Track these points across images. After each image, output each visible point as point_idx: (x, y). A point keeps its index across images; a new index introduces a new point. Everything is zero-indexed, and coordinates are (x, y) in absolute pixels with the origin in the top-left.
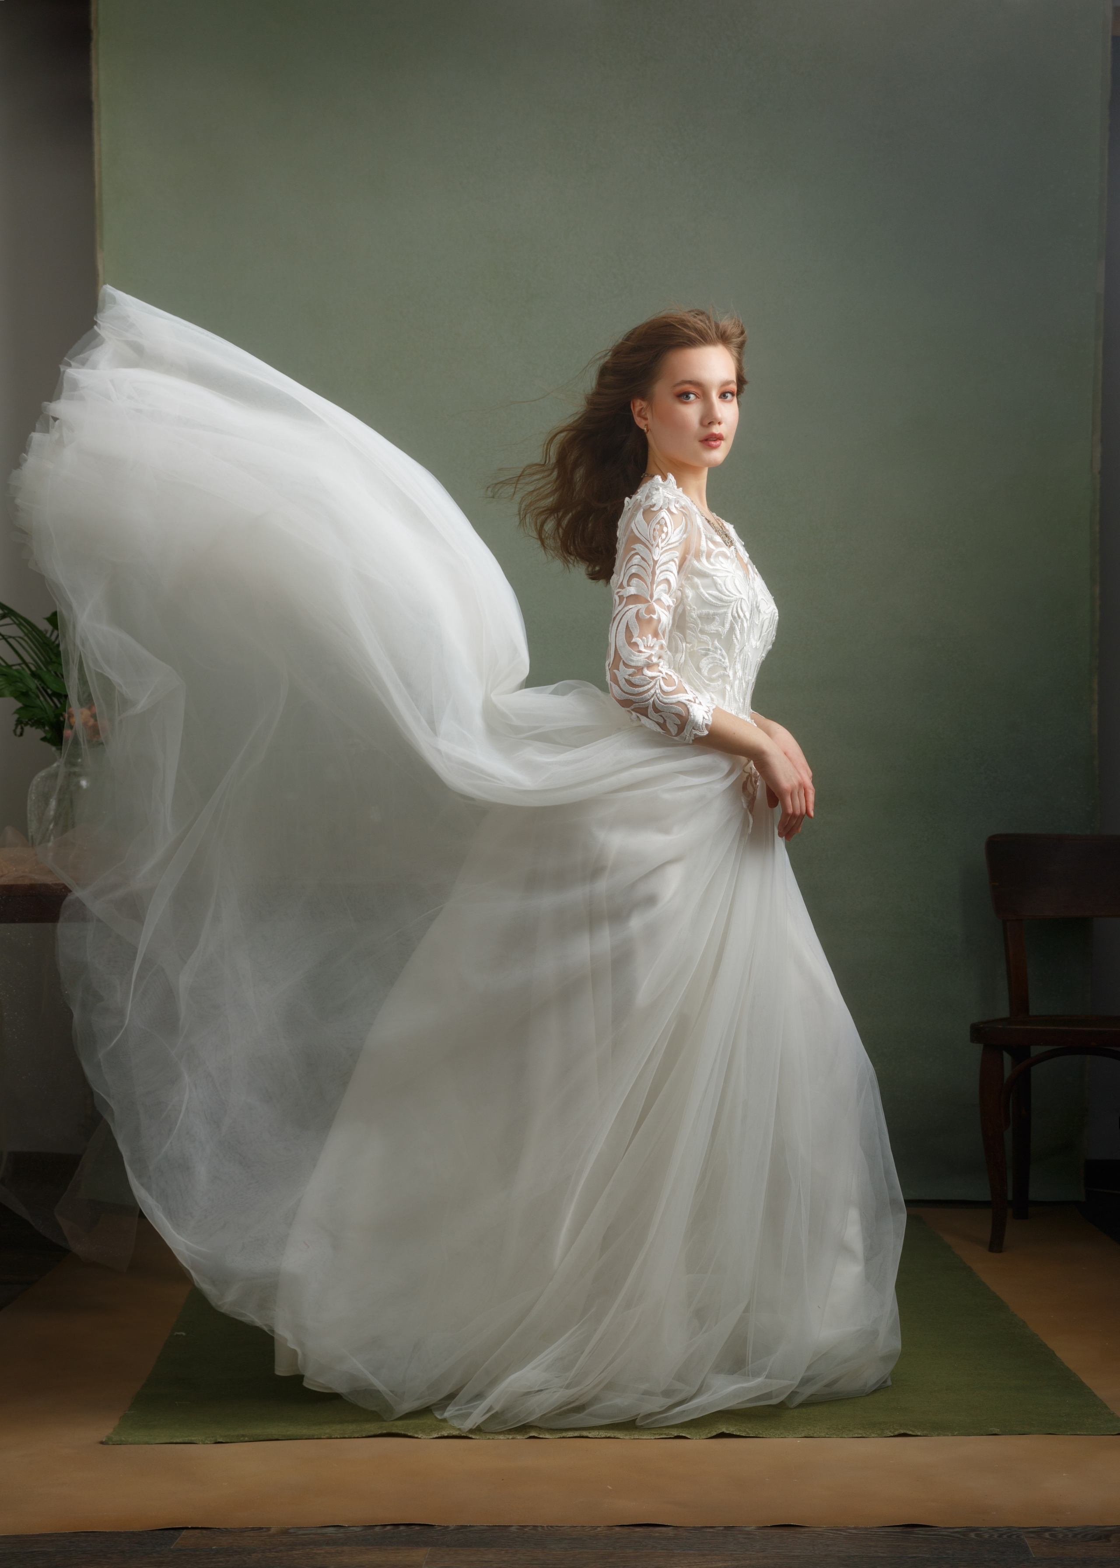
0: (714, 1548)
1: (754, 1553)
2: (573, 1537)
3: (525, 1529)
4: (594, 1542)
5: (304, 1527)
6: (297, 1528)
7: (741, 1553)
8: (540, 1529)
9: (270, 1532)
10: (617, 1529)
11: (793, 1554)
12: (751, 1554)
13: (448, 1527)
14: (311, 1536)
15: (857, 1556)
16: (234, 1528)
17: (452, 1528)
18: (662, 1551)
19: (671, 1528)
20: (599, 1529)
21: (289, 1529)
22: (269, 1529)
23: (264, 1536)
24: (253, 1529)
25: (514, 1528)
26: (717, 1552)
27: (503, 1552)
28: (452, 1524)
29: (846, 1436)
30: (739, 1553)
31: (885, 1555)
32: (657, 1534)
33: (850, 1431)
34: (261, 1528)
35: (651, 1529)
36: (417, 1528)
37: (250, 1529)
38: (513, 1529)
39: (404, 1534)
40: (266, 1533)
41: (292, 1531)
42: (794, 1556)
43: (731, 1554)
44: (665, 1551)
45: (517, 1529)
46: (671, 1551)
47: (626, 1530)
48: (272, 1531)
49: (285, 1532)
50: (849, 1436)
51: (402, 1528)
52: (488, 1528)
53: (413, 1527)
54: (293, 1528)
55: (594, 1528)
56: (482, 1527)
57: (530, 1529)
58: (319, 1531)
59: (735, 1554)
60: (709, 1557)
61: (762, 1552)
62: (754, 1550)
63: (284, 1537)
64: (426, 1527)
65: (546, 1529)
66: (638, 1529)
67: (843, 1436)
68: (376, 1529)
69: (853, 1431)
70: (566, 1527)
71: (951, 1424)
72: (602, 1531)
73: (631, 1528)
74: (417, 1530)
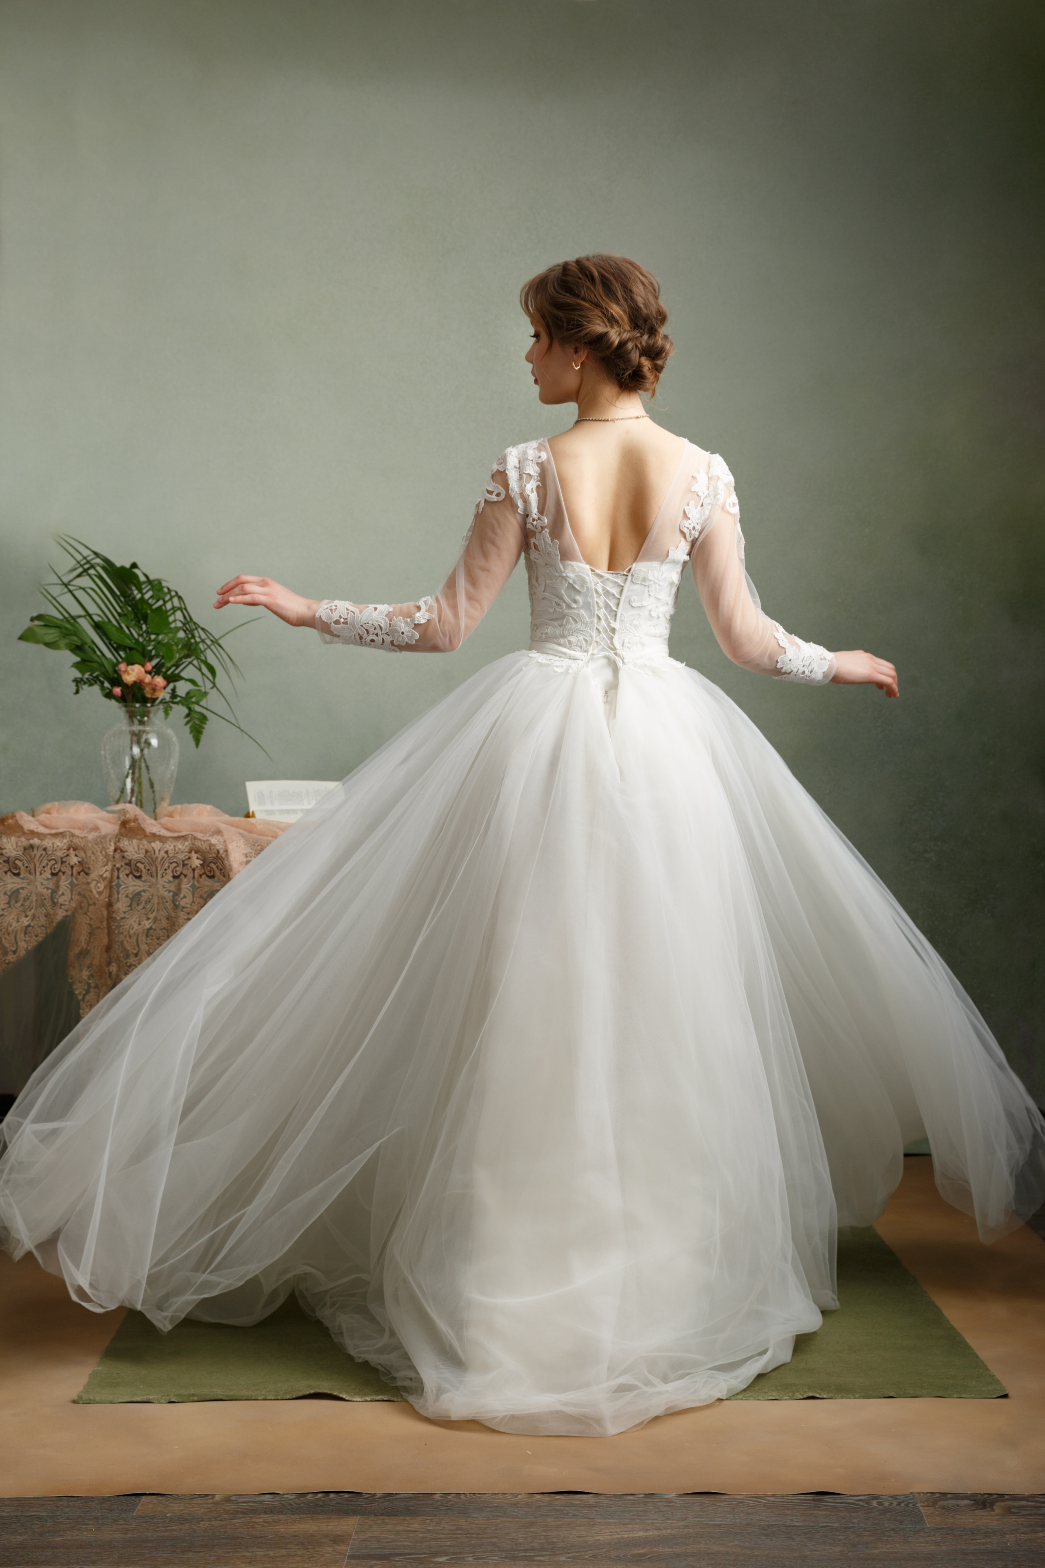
0: (635, 1517)
1: (675, 1522)
2: (495, 1505)
3: (449, 1497)
4: (515, 1511)
5: (244, 1495)
6: (238, 1495)
7: (662, 1522)
8: (463, 1497)
9: (215, 1499)
10: (538, 1496)
11: (714, 1523)
12: (672, 1523)
13: (374, 1495)
14: (251, 1504)
15: (775, 1525)
16: (184, 1495)
17: (379, 1496)
18: (583, 1520)
19: (592, 1495)
20: (520, 1497)
21: (231, 1496)
22: (213, 1496)
23: (209, 1504)
24: (200, 1496)
25: (438, 1495)
26: (638, 1521)
27: (428, 1521)
28: (379, 1492)
29: (762, 1399)
30: (660, 1521)
31: (799, 1524)
32: (578, 1502)
33: (765, 1393)
34: (207, 1495)
35: (572, 1496)
36: (346, 1496)
37: (197, 1496)
38: (437, 1497)
39: (334, 1502)
40: (212, 1500)
41: (233, 1498)
42: (715, 1525)
43: (652, 1523)
44: (586, 1520)
45: (441, 1497)
46: (592, 1520)
47: (547, 1498)
48: (217, 1498)
49: (228, 1499)
50: (764, 1399)
51: (332, 1496)
52: (413, 1496)
53: (342, 1494)
54: (234, 1495)
55: (515, 1495)
56: (407, 1495)
57: (453, 1497)
58: (258, 1499)
59: (656, 1523)
60: (630, 1526)
61: (684, 1520)
62: (674, 1518)
63: (227, 1504)
64: (354, 1494)
65: (469, 1497)
66: (558, 1497)
67: (759, 1399)
68: (308, 1497)
69: (768, 1393)
70: (487, 1495)
71: (853, 1387)
72: (522, 1499)
73: (552, 1495)
74: (345, 1498)
